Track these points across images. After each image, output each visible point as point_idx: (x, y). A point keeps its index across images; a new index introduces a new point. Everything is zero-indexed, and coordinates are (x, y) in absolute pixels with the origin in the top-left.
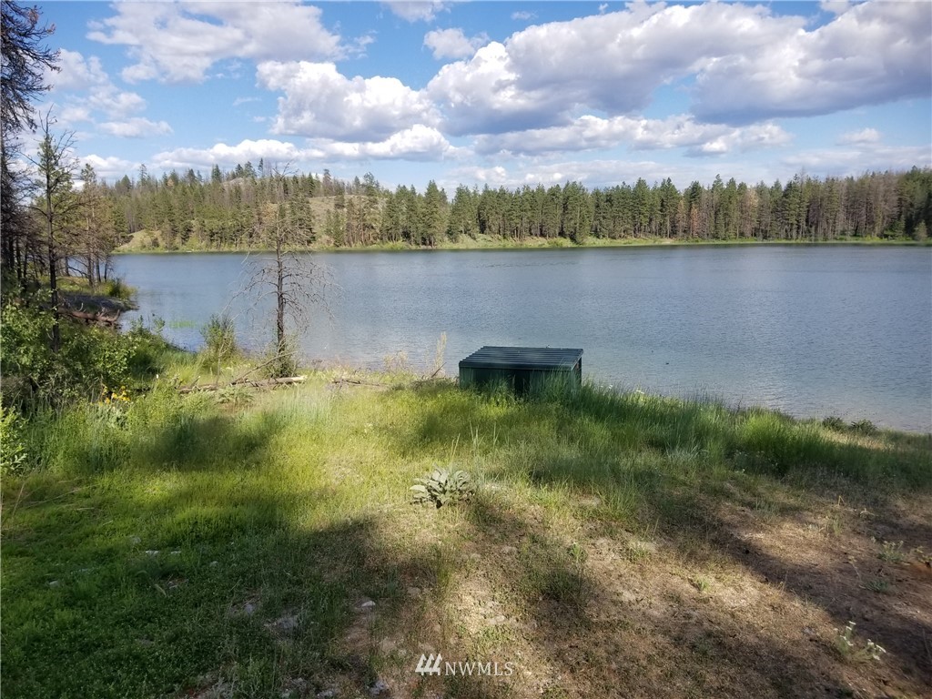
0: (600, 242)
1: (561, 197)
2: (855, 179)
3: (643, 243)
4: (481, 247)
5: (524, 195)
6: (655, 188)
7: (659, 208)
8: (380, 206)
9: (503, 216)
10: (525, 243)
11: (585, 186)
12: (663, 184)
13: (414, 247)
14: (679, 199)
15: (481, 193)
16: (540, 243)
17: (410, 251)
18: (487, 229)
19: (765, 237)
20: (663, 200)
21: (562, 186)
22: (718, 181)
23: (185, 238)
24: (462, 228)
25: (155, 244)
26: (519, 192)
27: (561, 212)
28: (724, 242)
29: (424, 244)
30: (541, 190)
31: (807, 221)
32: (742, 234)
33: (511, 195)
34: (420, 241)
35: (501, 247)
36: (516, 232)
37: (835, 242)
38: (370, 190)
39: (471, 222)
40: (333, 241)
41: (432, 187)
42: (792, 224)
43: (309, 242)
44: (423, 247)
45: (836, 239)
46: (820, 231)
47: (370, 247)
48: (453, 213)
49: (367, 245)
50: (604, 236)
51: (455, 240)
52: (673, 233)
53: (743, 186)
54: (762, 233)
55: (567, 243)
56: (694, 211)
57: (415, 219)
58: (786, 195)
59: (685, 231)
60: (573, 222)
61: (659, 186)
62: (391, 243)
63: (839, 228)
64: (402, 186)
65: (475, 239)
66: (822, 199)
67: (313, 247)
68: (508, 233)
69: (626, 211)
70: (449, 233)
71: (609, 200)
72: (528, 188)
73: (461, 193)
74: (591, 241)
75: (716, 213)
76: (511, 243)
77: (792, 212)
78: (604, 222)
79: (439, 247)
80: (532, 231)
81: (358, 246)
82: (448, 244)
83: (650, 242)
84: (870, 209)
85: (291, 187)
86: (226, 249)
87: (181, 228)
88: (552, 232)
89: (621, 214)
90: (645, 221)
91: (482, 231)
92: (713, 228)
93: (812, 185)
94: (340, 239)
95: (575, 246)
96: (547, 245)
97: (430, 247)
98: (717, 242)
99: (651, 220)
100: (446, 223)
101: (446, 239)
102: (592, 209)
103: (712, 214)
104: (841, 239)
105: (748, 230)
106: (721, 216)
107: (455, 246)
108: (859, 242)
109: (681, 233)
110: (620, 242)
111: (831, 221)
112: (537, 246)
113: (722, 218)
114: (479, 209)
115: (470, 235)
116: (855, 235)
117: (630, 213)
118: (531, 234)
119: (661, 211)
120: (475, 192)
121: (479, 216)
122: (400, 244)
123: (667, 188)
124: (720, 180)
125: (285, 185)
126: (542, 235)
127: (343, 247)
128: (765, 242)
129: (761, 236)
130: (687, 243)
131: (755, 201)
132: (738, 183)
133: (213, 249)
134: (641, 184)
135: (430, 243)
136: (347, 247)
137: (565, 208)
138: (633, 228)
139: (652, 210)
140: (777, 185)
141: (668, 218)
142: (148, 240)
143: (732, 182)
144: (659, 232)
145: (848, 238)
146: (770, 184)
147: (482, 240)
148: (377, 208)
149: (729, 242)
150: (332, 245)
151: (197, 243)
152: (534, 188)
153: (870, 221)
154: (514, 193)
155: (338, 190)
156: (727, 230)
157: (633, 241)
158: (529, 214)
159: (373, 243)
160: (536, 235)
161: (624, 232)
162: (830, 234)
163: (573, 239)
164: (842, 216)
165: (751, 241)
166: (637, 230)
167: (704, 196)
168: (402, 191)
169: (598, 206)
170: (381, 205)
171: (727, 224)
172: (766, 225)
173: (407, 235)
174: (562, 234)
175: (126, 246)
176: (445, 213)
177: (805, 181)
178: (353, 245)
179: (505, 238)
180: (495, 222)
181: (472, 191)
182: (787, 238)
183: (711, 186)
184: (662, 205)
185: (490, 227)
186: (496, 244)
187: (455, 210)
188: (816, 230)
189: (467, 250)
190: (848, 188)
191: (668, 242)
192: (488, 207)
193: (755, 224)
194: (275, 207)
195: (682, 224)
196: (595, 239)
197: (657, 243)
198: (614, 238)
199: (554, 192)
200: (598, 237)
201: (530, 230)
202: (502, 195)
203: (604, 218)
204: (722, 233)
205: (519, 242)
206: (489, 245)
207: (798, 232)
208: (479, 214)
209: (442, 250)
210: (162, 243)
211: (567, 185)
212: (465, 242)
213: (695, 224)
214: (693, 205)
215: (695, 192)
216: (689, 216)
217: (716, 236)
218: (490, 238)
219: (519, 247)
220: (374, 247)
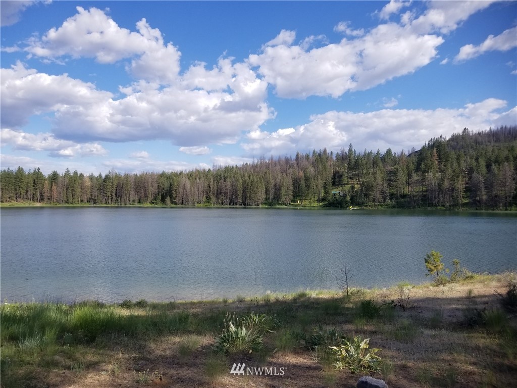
2: (138, 175)
3: (22, 205)
6: (29, 173)
7: (32, 185)
12: (35, 171)
14: (45, 180)
19: (95, 203)
20: (34, 180)
22: (68, 171)
28: (72, 205)
31: (116, 195)
32: (82, 201)
37: (130, 206)
42: (108, 196)
45: (130, 204)
46: (123, 200)
52: (42, 199)
53: (82, 175)
54: (92, 200)
56: (54, 187)
58: (105, 181)
59: (49, 199)
61: (32, 171)
63: (132, 199)
66: (123, 184)
69: (9, 185)
75: (67, 189)
77: (108, 190)
83: (27, 205)
84: (145, 191)
89: (6, 187)
90: (23, 192)
92: (65, 198)
93: (118, 177)
98: (68, 205)
99: (27, 191)
103: (65, 190)
104: (133, 204)
105: (85, 199)
108: (142, 205)
109: (46, 200)
110: (7, 204)
111: (127, 195)
113: (70, 192)
116: (139, 203)
117: (13, 187)
119: (34, 186)
123: (37, 174)
124: (69, 171)
128: (95, 205)
129: (92, 203)
130: (50, 206)
131: (89, 184)
132: (79, 173)
134: (20, 170)
138: (15, 196)
139: (28, 186)
140: (100, 175)
141: (38, 191)
143: (76, 173)
144: (33, 199)
145: (136, 203)
146: (96, 175)
149: (75, 205)
153: (146, 196)
156: (74, 199)
157: (15, 204)
161: (9, 198)
162: (127, 202)
164: (132, 193)
165: (87, 205)
166: (18, 197)
167: (60, 179)
171: (73, 196)
172: (95, 197)
177: (114, 174)
182: (106, 203)
183: (64, 174)
184: (34, 183)
188: (121, 200)
190: (135, 179)
191: (38, 205)
193: (89, 196)
195: (46, 195)
197: (31, 205)
204: (71, 200)
207: (112, 201)
213: (55, 195)
214: (54, 184)
215: (54, 177)
216: (51, 190)
217: (67, 202)
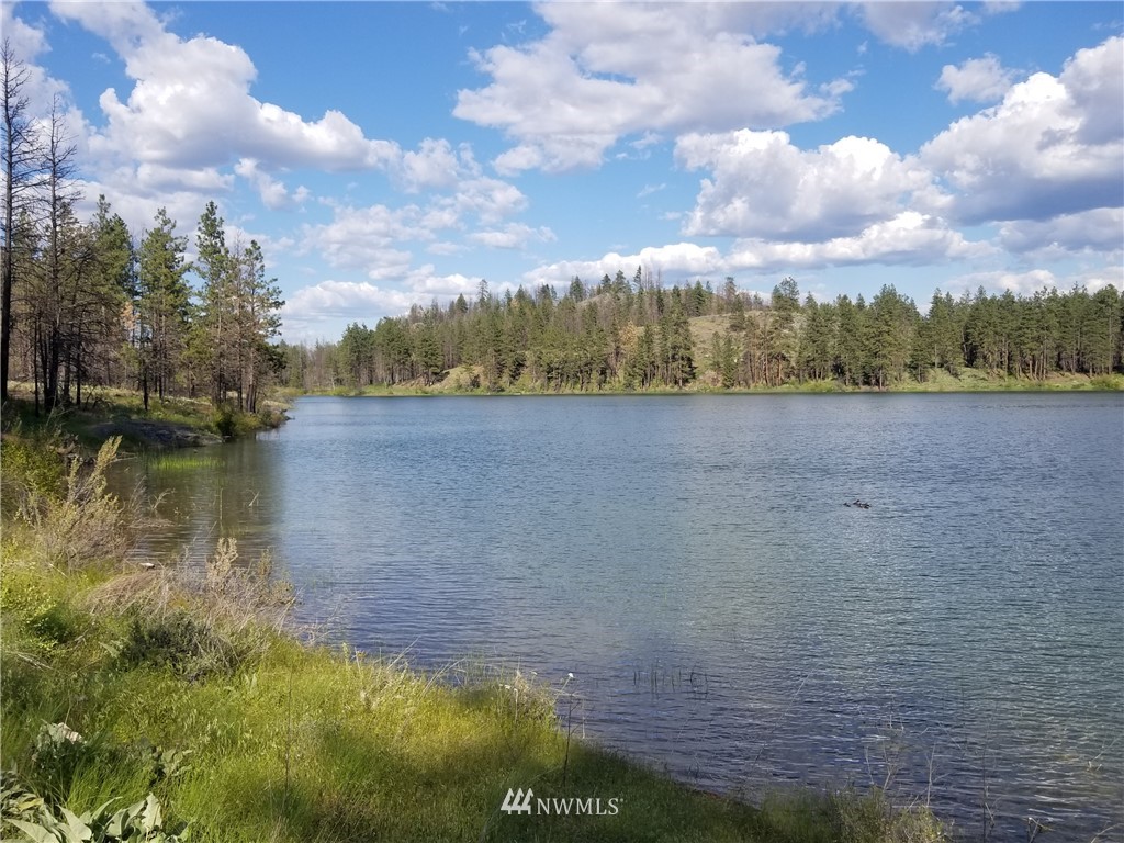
1: (1118, 306)
4: (966, 388)
5: (1047, 303)
8: (796, 325)
9: (1008, 337)
10: (1046, 382)
13: (850, 388)
15: (971, 302)
16: (1076, 382)
17: (844, 393)
18: (980, 360)
23: (515, 376)
24: (933, 359)
25: (475, 383)
26: (1037, 299)
29: (867, 383)
30: (1080, 294)
33: (1022, 303)
34: (860, 379)
35: (1004, 389)
36: (1031, 365)
38: (784, 302)
39: (952, 348)
40: (721, 378)
41: (888, 293)
43: (686, 381)
44: (865, 388)
47: (779, 389)
49: (774, 385)
51: (922, 378)
57: (853, 344)
62: (813, 383)
64: (842, 296)
65: (956, 375)
67: (691, 387)
68: (1017, 366)
70: (913, 367)
72: (1055, 293)
76: (1020, 382)
79: (892, 388)
80: (1062, 363)
81: (760, 386)
82: (908, 383)
85: (669, 301)
86: (568, 391)
87: (509, 361)
88: (1099, 364)
91: (970, 362)
94: (732, 377)
96: (1089, 387)
97: (876, 389)
100: (907, 351)
101: (906, 375)
107: (921, 387)
112: (1070, 388)
114: (965, 328)
115: (948, 369)
118: (1060, 367)
121: (967, 340)
122: (829, 382)
125: (660, 300)
126: (1081, 370)
127: (736, 389)
133: (551, 391)
135: (878, 381)
136: (743, 389)
142: (465, 378)
147: (968, 378)
148: (791, 329)
150: (719, 385)
151: (529, 381)
154: (1028, 300)
155: (737, 305)
158: (1056, 334)
159: (783, 383)
160: (1069, 370)
168: (842, 304)
170: (799, 322)
173: (839, 370)
174: (1118, 367)
175: (438, 386)
176: (904, 335)
178: (752, 386)
179: (1010, 374)
180: (991, 347)
185: (984, 357)
186: (994, 385)
192: (980, 324)
194: (641, 331)
199: (1105, 297)
201: (1058, 361)
202: (1007, 304)
205: (1036, 381)
206: (982, 385)
208: (966, 335)
209: (896, 394)
210: (484, 382)
212: (940, 379)
218: (983, 375)
219: (1036, 388)
220: (785, 388)
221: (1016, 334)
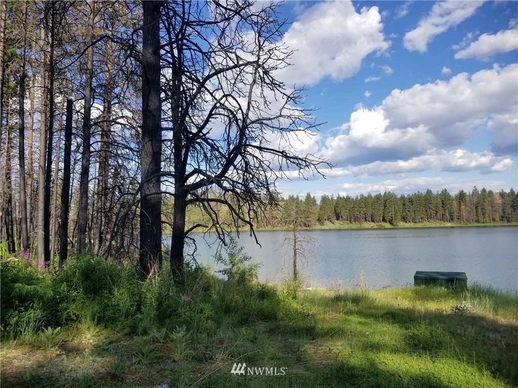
0: (407, 225)
1: (382, 200)
3: (433, 225)
4: (337, 228)
5: (361, 199)
6: (437, 194)
7: (441, 205)
9: (349, 210)
10: (362, 225)
11: (396, 193)
12: (442, 192)
13: (301, 229)
14: (453, 200)
15: (335, 198)
16: (371, 225)
18: (340, 218)
19: (508, 222)
20: (443, 201)
21: (383, 194)
22: (475, 190)
24: (325, 218)
26: (357, 197)
27: (383, 208)
28: (483, 225)
29: (305, 226)
30: (370, 196)
32: (494, 220)
33: (353, 199)
34: (303, 225)
35: (349, 228)
36: (356, 219)
39: (332, 214)
41: (309, 196)
44: (305, 228)
47: (275, 229)
48: (321, 209)
49: (274, 227)
50: (409, 221)
51: (322, 224)
52: (452, 219)
53: (491, 192)
54: (506, 218)
55: (388, 225)
56: (463, 207)
59: (458, 219)
60: (390, 214)
61: (440, 193)
62: (287, 226)
64: (291, 195)
65: (334, 223)
67: (245, 228)
68: (353, 220)
69: (421, 207)
70: (319, 220)
71: (411, 200)
72: (363, 195)
73: (324, 199)
74: (402, 224)
75: (476, 208)
76: (354, 225)
78: (408, 213)
79: (313, 228)
80: (367, 219)
81: (269, 228)
82: (318, 226)
83: (438, 225)
88: (378, 219)
89: (418, 209)
90: (433, 213)
91: (338, 219)
92: (475, 217)
95: (393, 227)
96: (376, 227)
97: (308, 228)
98: (479, 225)
99: (437, 212)
100: (317, 215)
101: (317, 223)
102: (401, 206)
103: (474, 208)
105: (497, 217)
106: (479, 210)
107: (323, 227)
109: (456, 220)
110: (419, 225)
112: (370, 227)
113: (480, 210)
114: (335, 207)
115: (331, 221)
117: (424, 209)
118: (366, 220)
119: (443, 207)
120: (332, 198)
121: (335, 211)
122: (292, 226)
123: (445, 193)
124: (477, 189)
126: (373, 221)
127: (261, 229)
128: (509, 224)
129: (506, 221)
130: (460, 225)
131: (500, 201)
132: (487, 191)
134: (429, 192)
135: (309, 226)
136: (264, 229)
137: (385, 206)
138: (426, 217)
139: (437, 207)
140: (512, 191)
141: (447, 211)
143: (484, 190)
144: (443, 218)
147: (338, 224)
149: (486, 224)
152: (366, 195)
154: (355, 198)
156: (484, 218)
157: (426, 224)
158: (364, 209)
159: (277, 226)
160: (369, 221)
161: (421, 219)
163: (391, 223)
165: (500, 224)
166: (429, 218)
167: (468, 199)
168: (291, 198)
169: (404, 205)
171: (484, 214)
172: (508, 215)
174: (384, 220)
176: (316, 210)
178: (266, 228)
179: (351, 223)
180: (344, 214)
181: (330, 198)
183: (471, 193)
184: (443, 204)
185: (342, 217)
186: (346, 226)
187: (322, 208)
189: (330, 230)
191: (449, 224)
192: (340, 206)
193: (501, 214)
195: (456, 214)
196: (404, 223)
197: (442, 225)
198: (415, 222)
199: (378, 197)
200: (406, 222)
201: (365, 218)
202: (348, 199)
203: (409, 211)
204: (481, 219)
205: (359, 225)
206: (342, 227)
208: (335, 209)
209: (315, 230)
211: (385, 193)
212: (328, 225)
213: (464, 214)
214: (462, 204)
215: (462, 196)
216: (460, 209)
217: (478, 221)
218: (342, 223)
219: (359, 228)
220: (278, 228)
221: (351, 210)
